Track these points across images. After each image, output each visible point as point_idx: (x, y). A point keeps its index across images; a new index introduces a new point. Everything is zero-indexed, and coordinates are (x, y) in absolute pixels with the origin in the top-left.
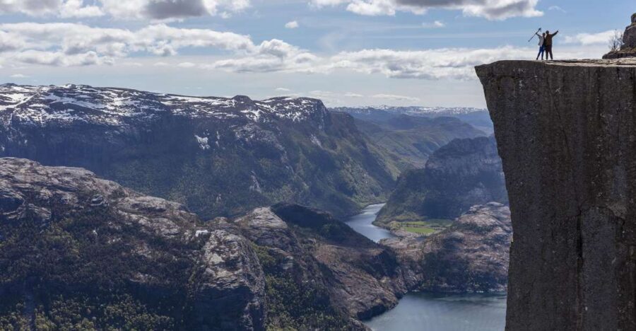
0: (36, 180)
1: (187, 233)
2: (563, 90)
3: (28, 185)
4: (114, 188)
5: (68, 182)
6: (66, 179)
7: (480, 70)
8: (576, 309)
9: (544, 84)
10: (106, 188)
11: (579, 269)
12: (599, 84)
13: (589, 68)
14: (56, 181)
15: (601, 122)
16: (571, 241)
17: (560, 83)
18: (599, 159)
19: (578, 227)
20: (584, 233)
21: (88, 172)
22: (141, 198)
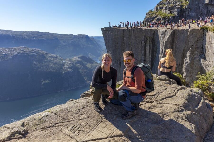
0: (29, 51)
1: (61, 62)
2: (117, 33)
3: (27, 52)
4: (45, 53)
5: (36, 51)
6: (35, 51)
7: (102, 29)
8: (119, 75)
9: (114, 32)
10: (44, 53)
11: (120, 68)
12: (124, 32)
13: (122, 29)
14: (33, 51)
15: (124, 40)
16: (119, 63)
17: (116, 32)
18: (123, 47)
19: (120, 60)
20: (121, 61)
21: (40, 49)
22: (51, 55)
